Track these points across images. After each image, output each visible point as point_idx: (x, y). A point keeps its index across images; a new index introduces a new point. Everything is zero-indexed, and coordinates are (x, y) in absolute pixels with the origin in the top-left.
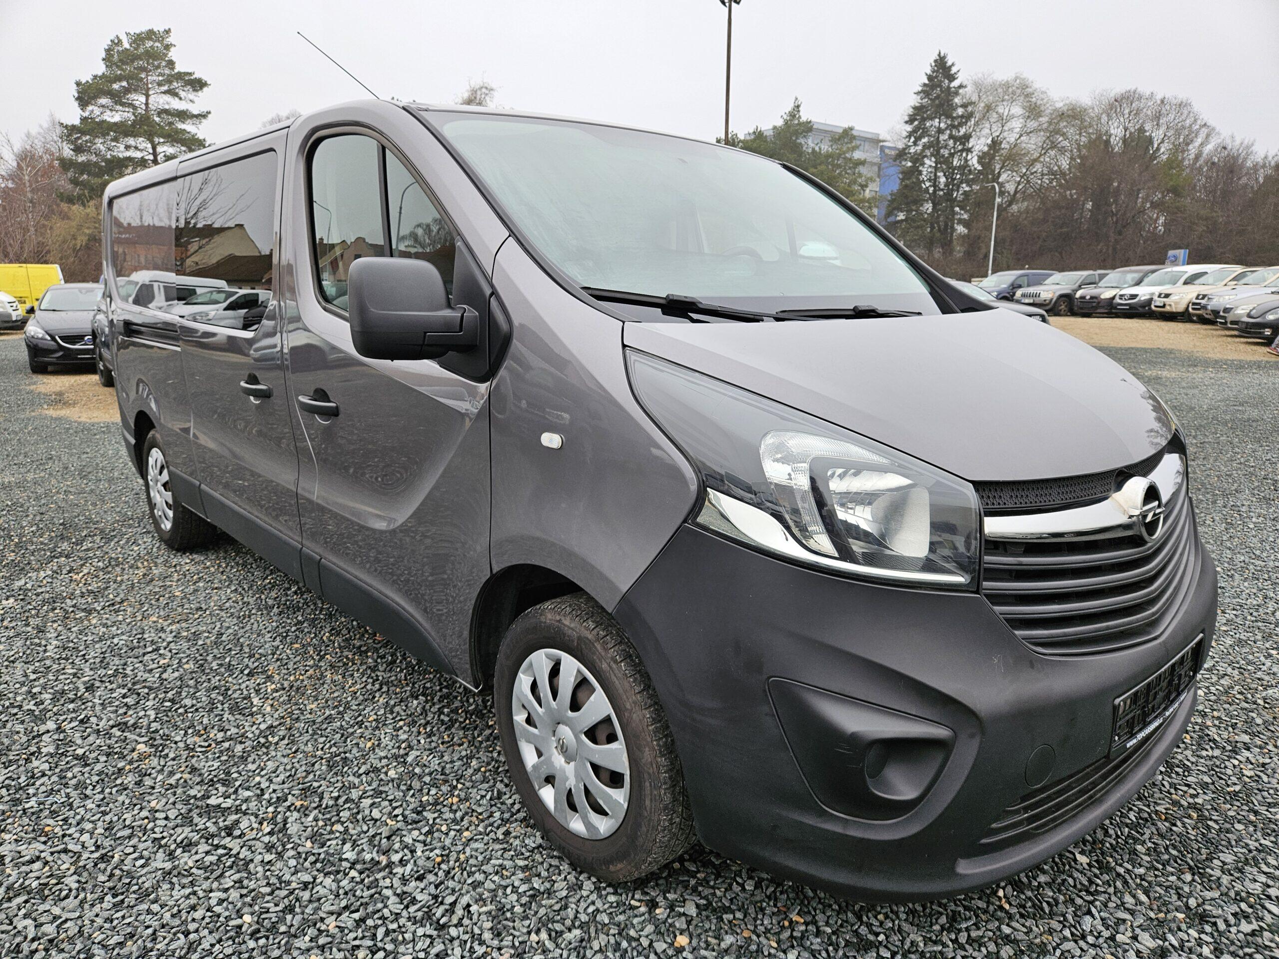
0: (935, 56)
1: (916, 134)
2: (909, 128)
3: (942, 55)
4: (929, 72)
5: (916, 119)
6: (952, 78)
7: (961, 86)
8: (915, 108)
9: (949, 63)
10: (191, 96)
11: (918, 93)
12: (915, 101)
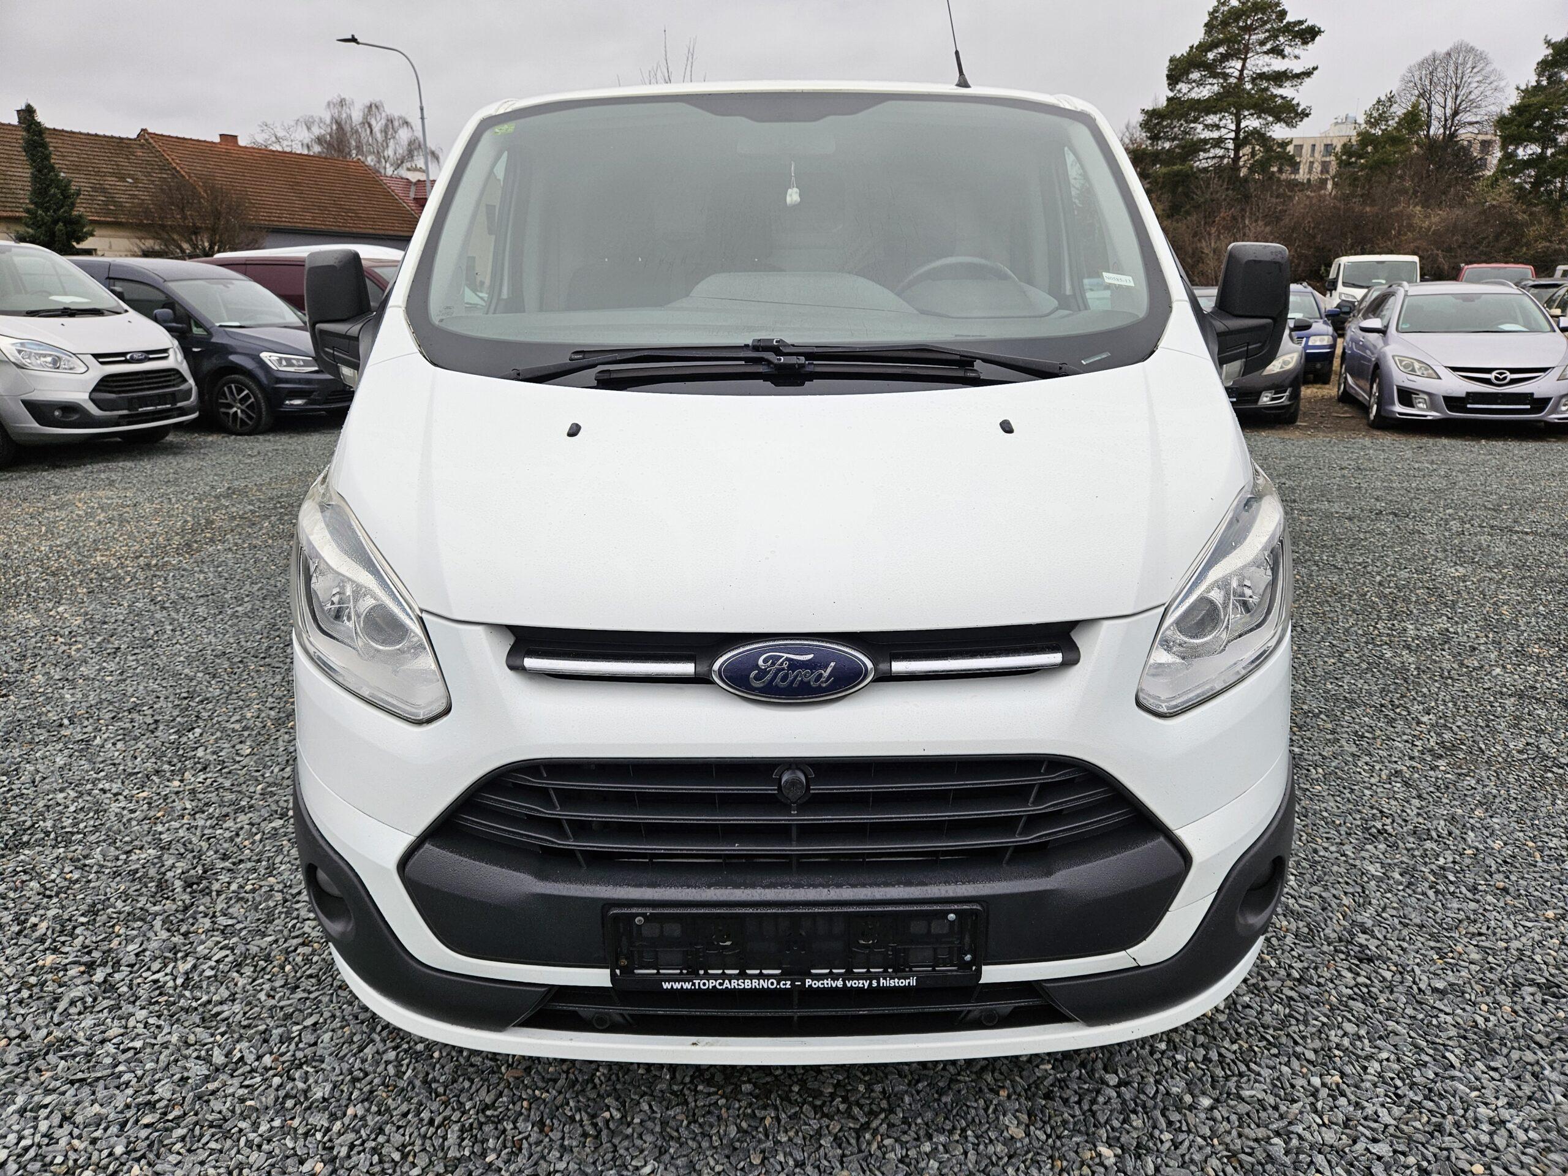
10: (1297, 52)
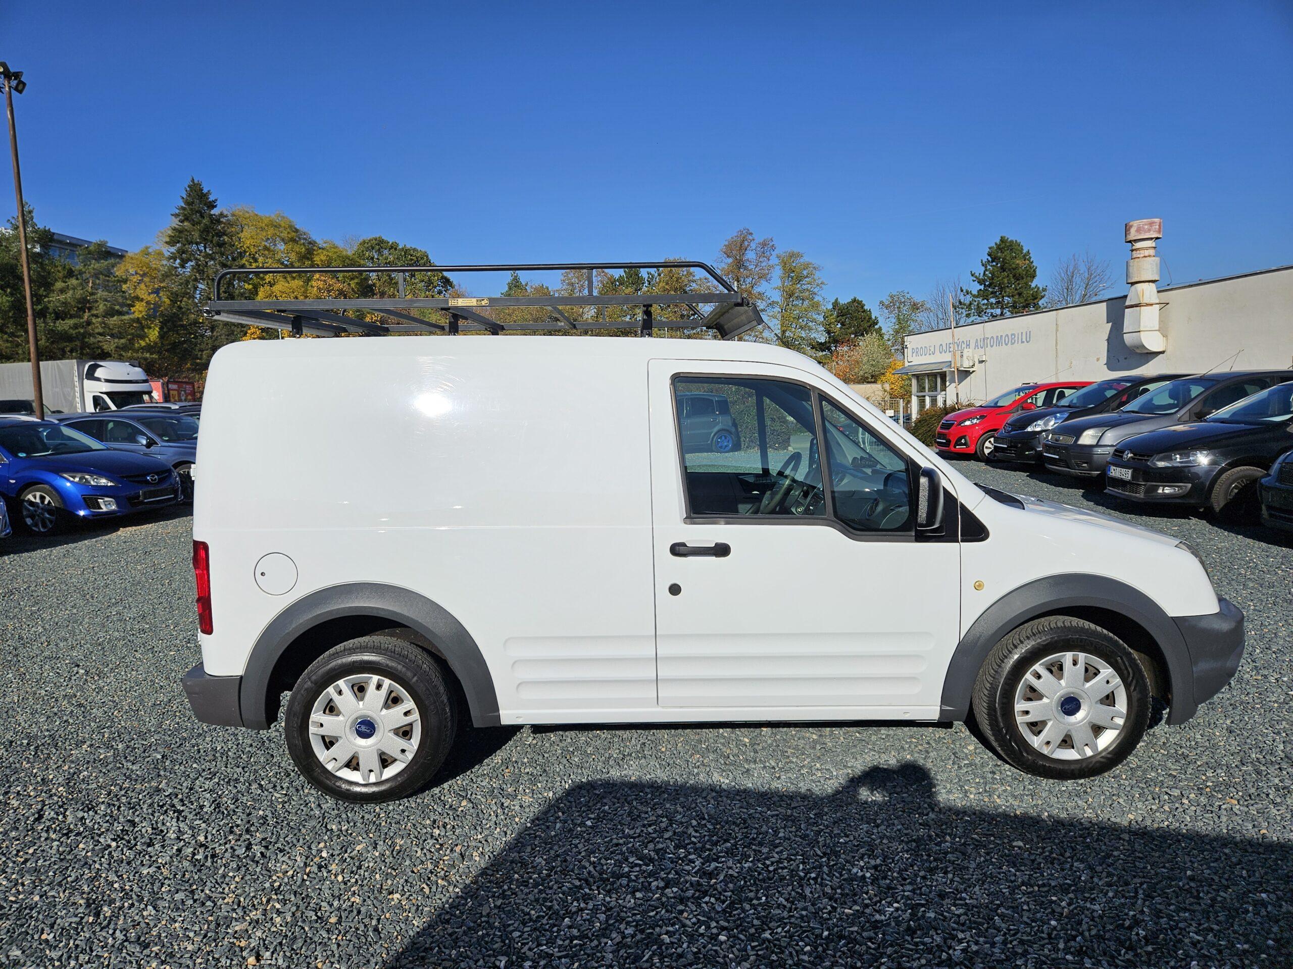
0: (188, 182)
1: (183, 256)
2: (173, 249)
3: (196, 182)
4: (185, 197)
5: (178, 242)
6: (212, 206)
7: (222, 215)
8: (174, 229)
9: (205, 191)
11: (176, 215)
12: (175, 222)
